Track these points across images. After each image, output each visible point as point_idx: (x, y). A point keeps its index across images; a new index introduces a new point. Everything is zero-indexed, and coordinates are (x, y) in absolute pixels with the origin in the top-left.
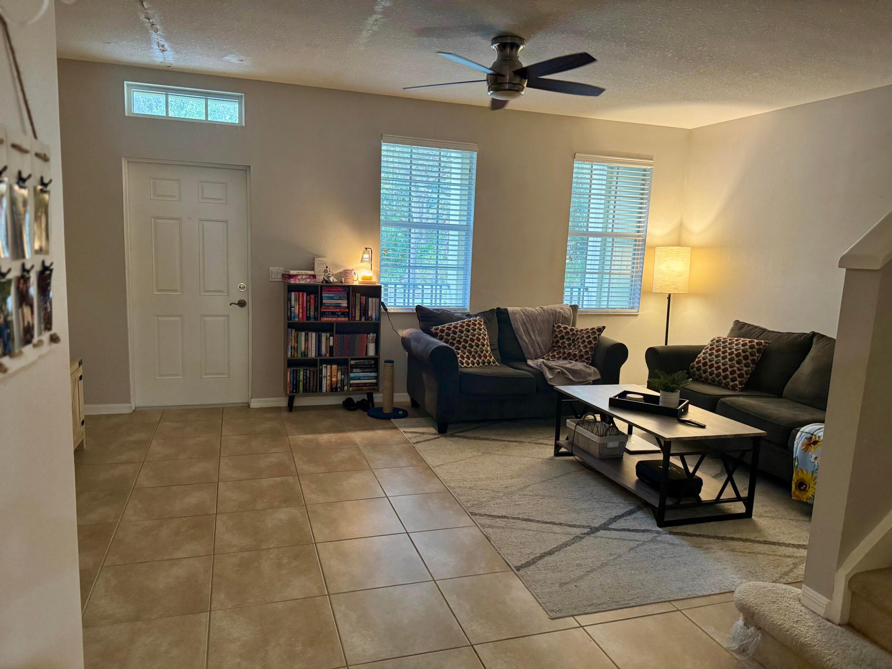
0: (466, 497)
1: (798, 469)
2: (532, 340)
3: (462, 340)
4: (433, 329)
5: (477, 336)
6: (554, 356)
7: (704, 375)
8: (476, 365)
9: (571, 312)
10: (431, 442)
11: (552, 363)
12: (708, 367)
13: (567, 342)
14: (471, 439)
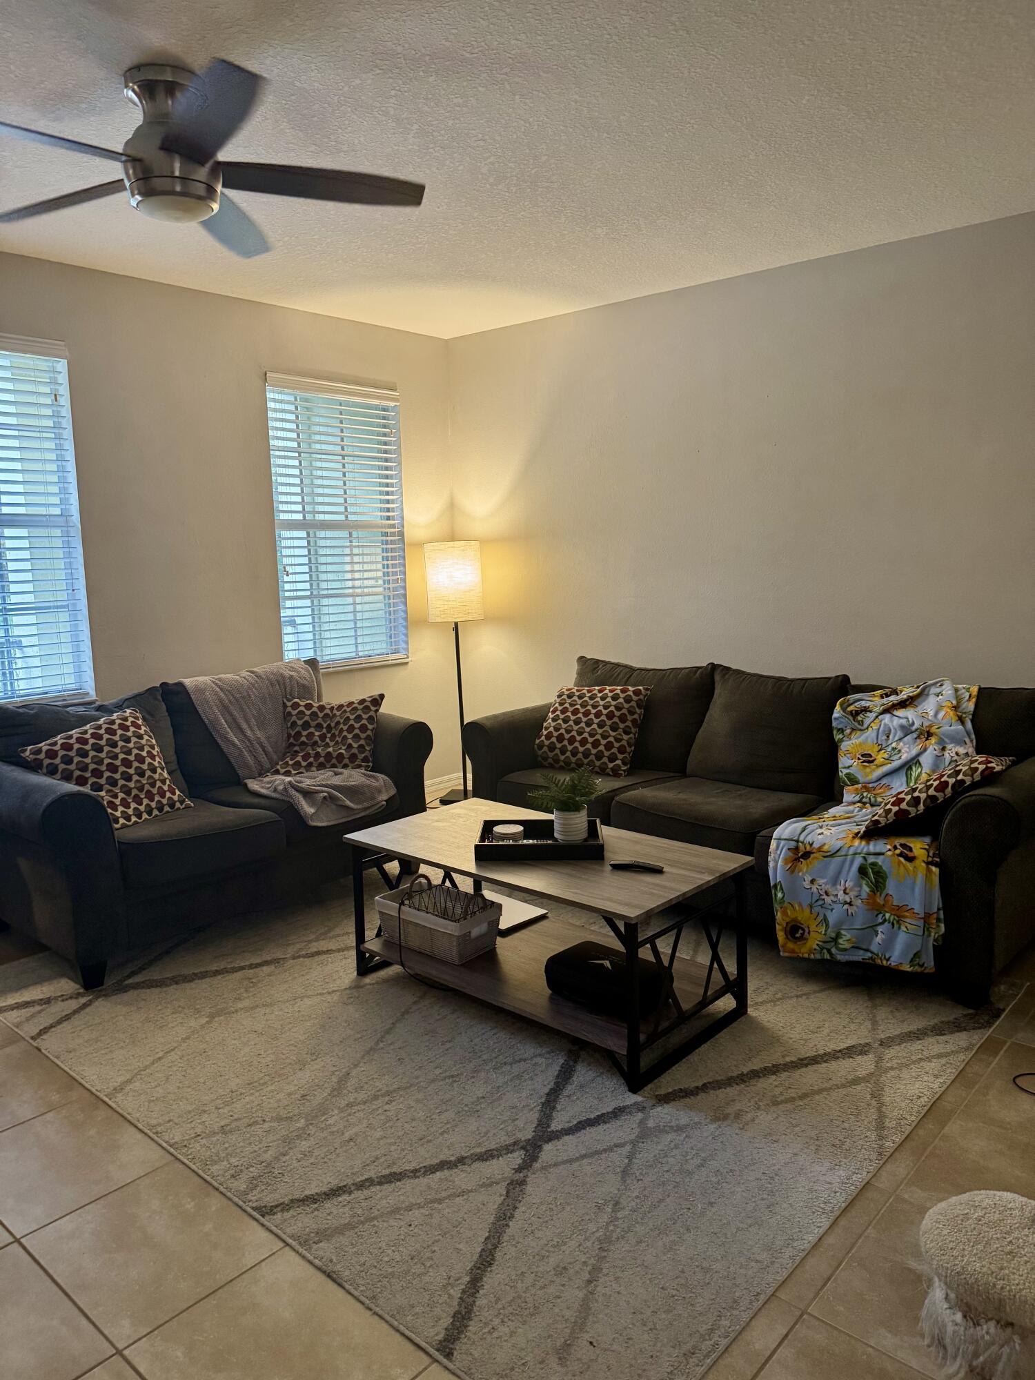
0: (225, 1163)
1: (786, 904)
2: (249, 740)
3: (104, 768)
4: (28, 752)
5: (135, 751)
6: (298, 764)
7: (562, 758)
8: (145, 816)
9: (310, 674)
10: (76, 1020)
11: (307, 782)
12: (566, 742)
13: (317, 733)
14: (167, 985)
